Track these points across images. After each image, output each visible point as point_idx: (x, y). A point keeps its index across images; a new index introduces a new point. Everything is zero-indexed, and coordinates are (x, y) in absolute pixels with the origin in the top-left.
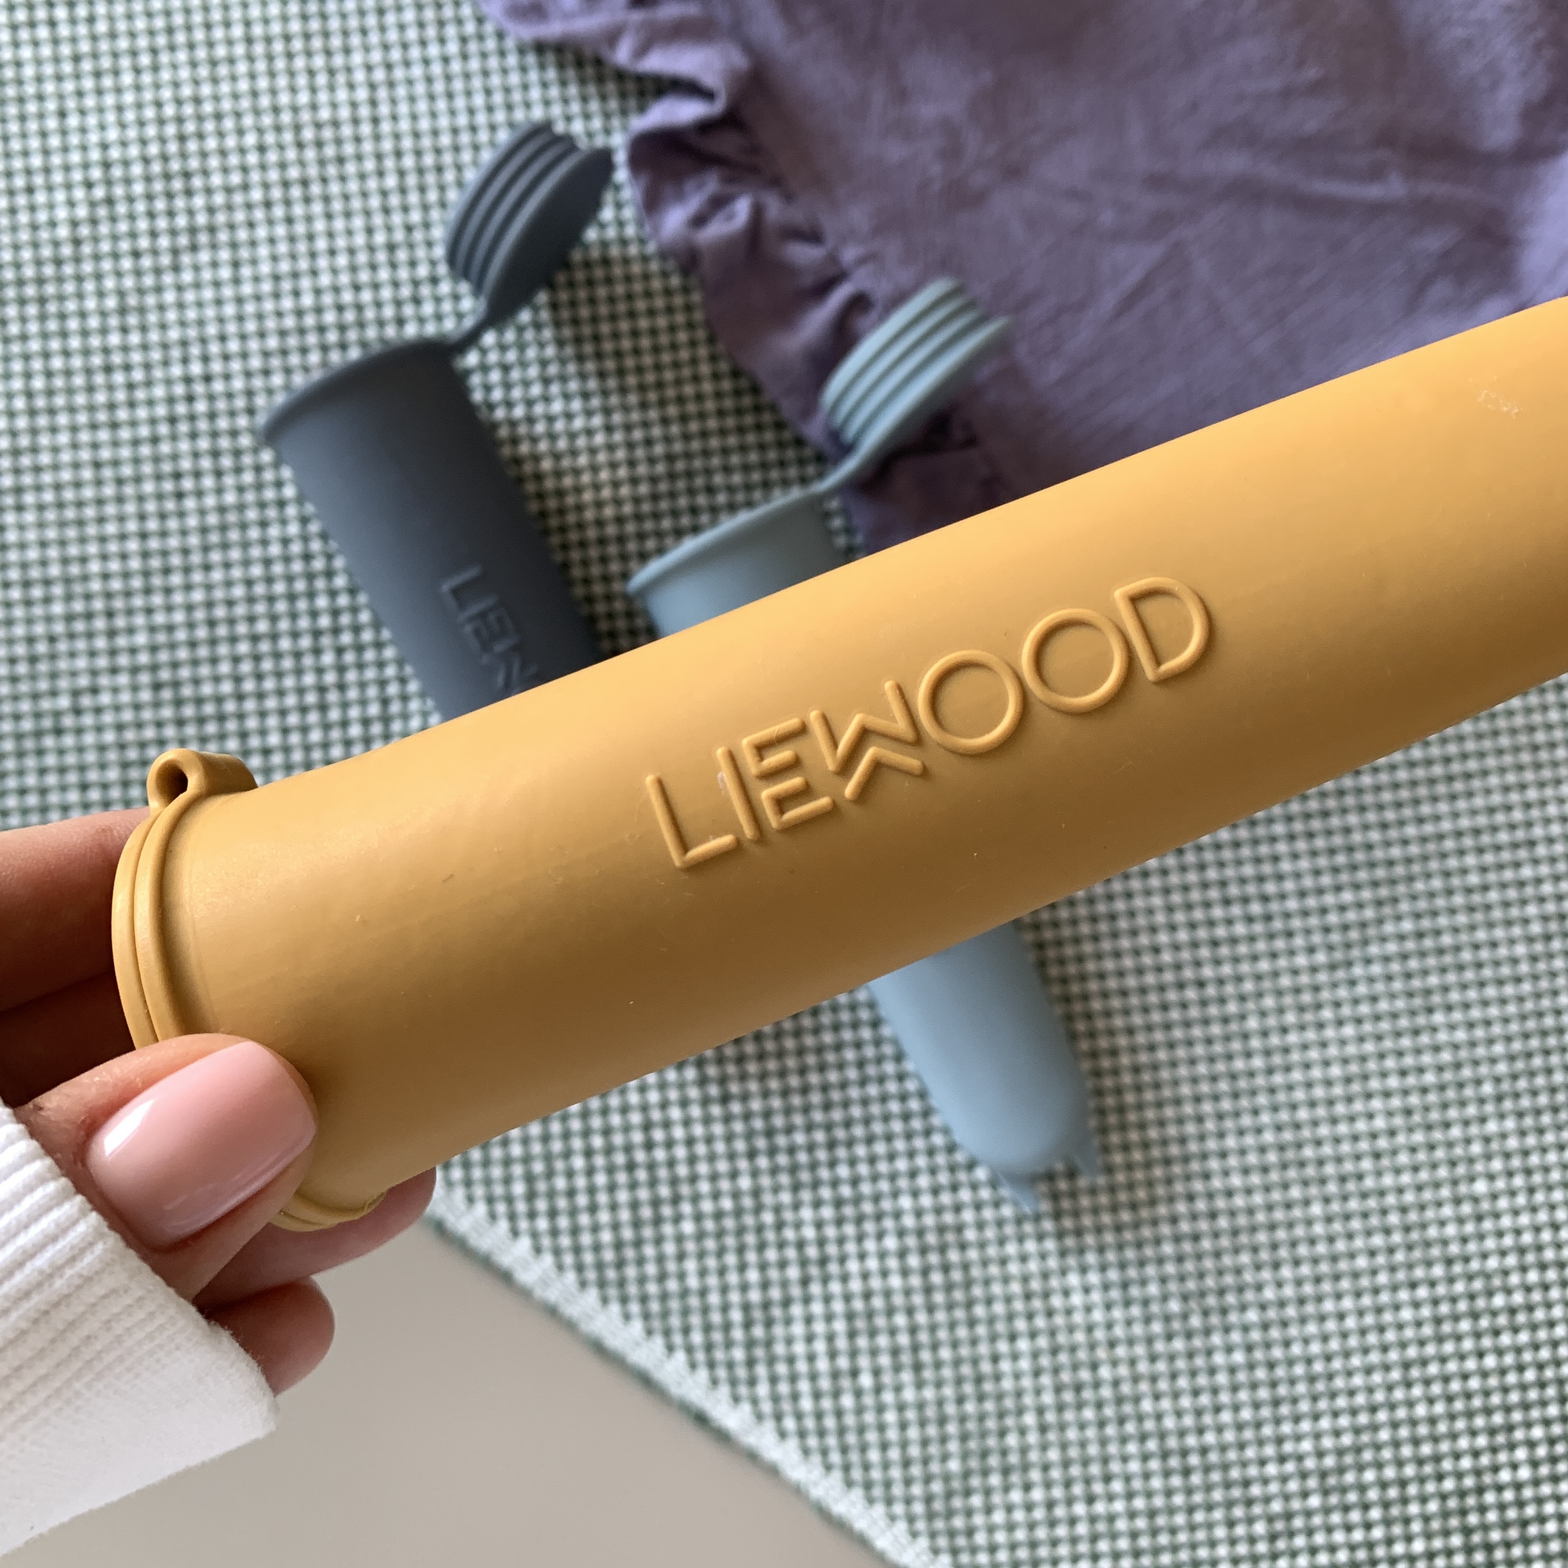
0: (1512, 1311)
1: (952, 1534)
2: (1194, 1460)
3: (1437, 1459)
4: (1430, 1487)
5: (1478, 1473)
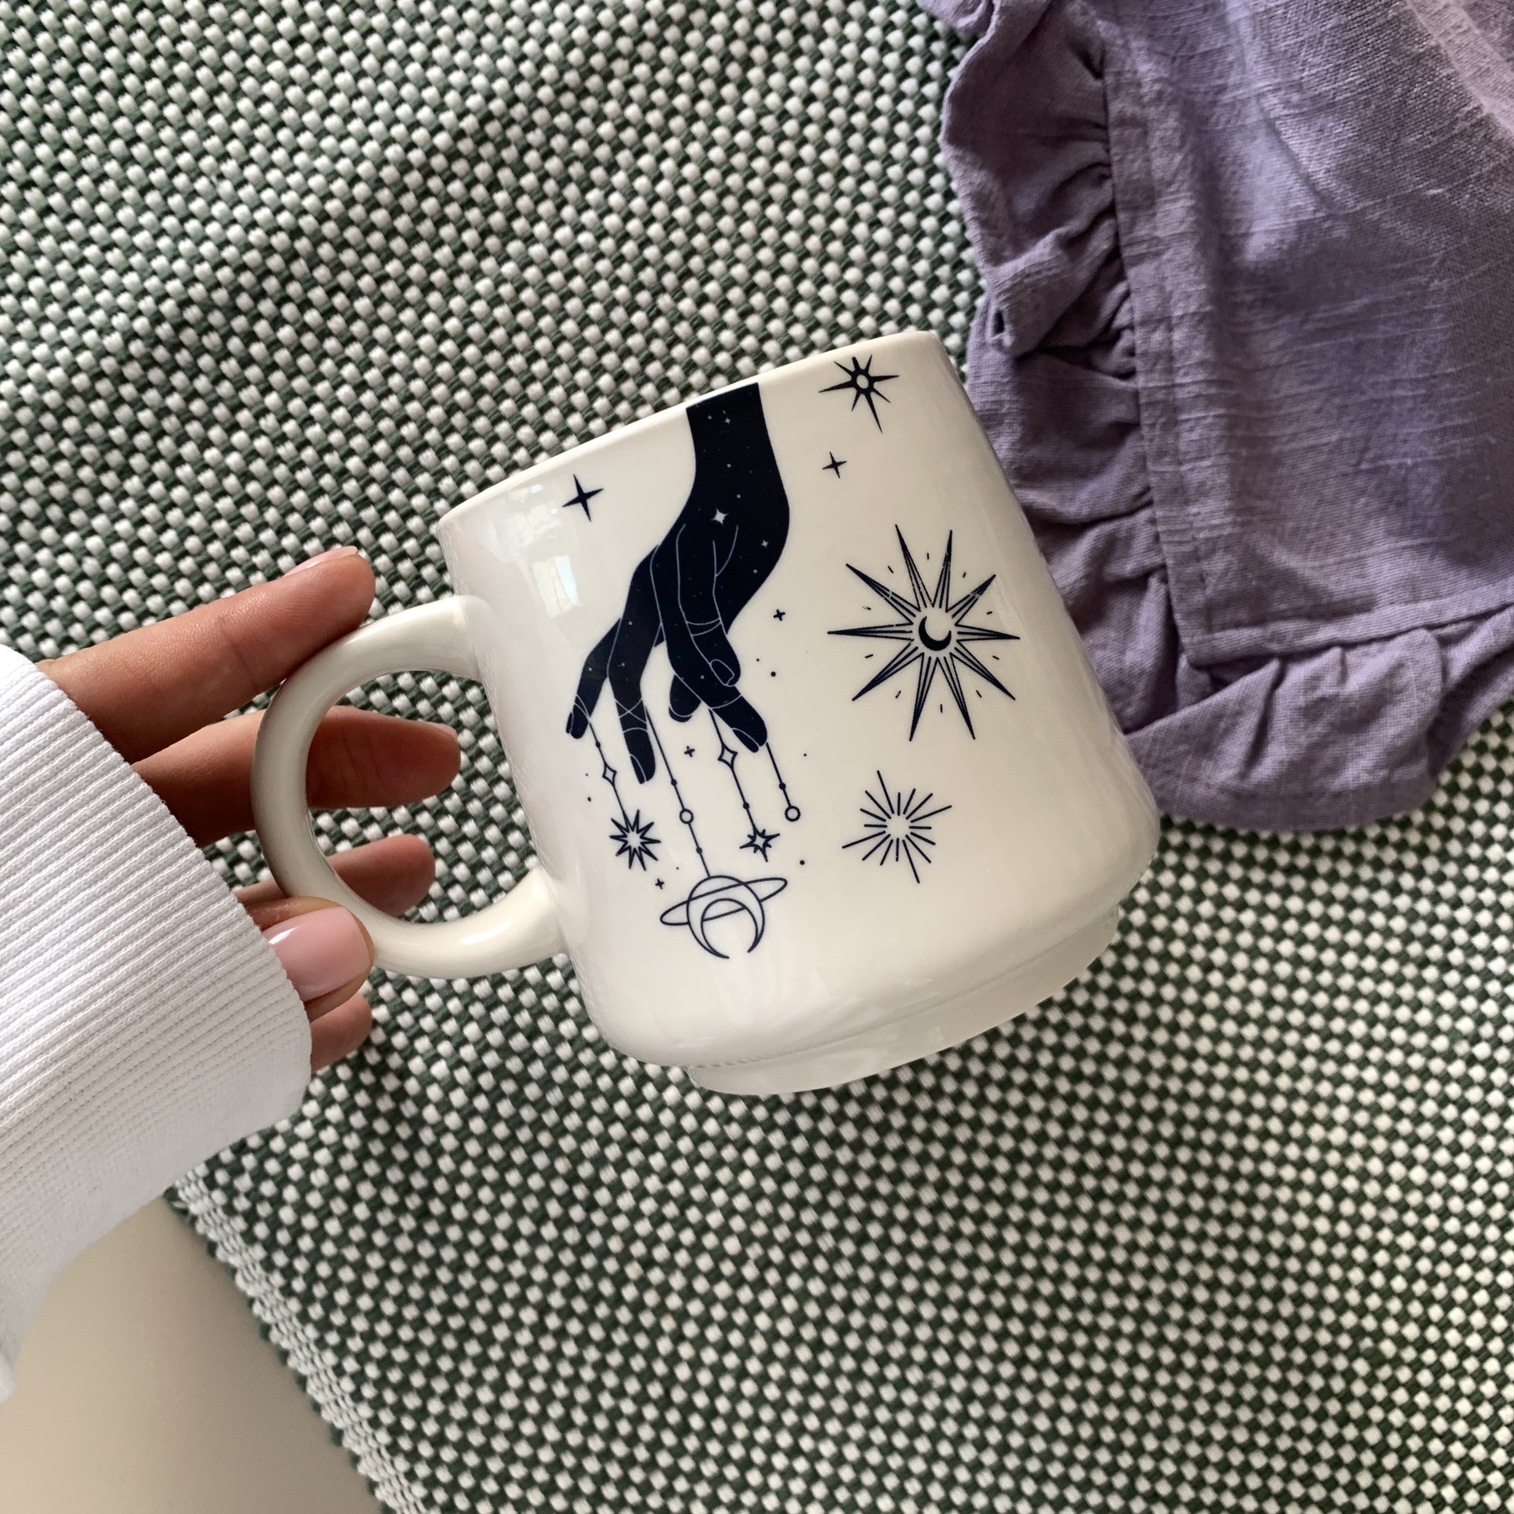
1: (399, 1409)
2: (696, 1422)
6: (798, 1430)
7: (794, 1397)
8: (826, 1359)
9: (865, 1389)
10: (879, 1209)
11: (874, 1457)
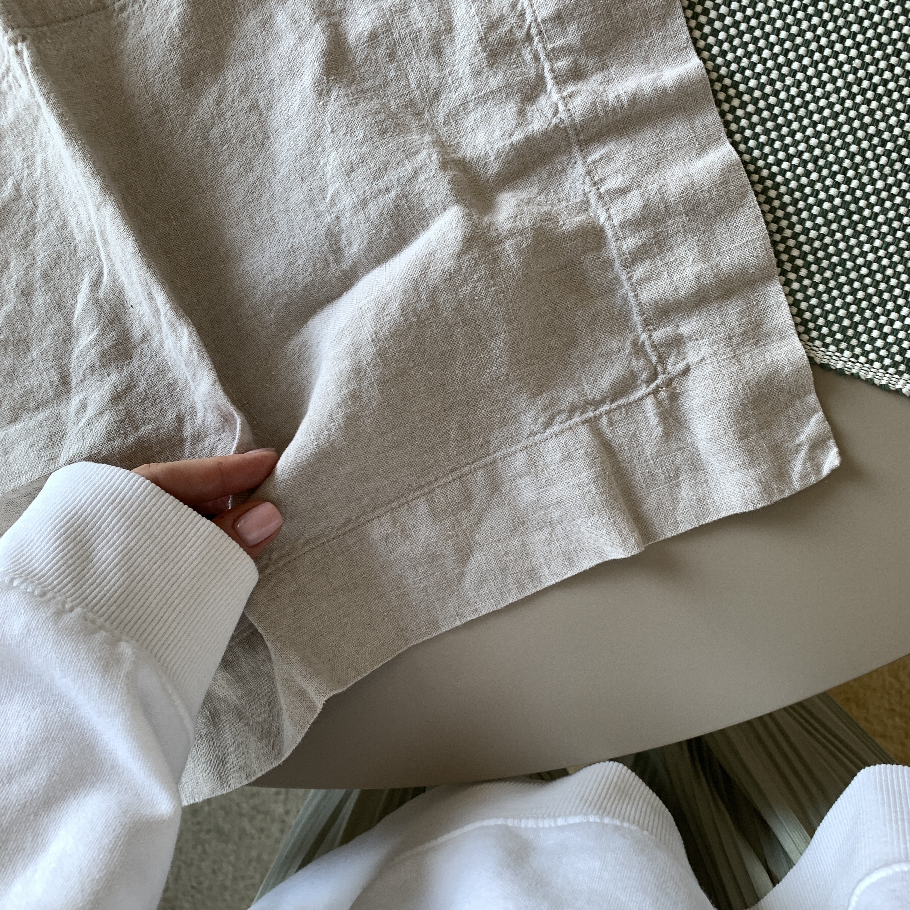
6: (785, 148)
7: (774, 135)
8: (777, 110)
9: (802, 112)
10: (758, 33)
11: (824, 137)
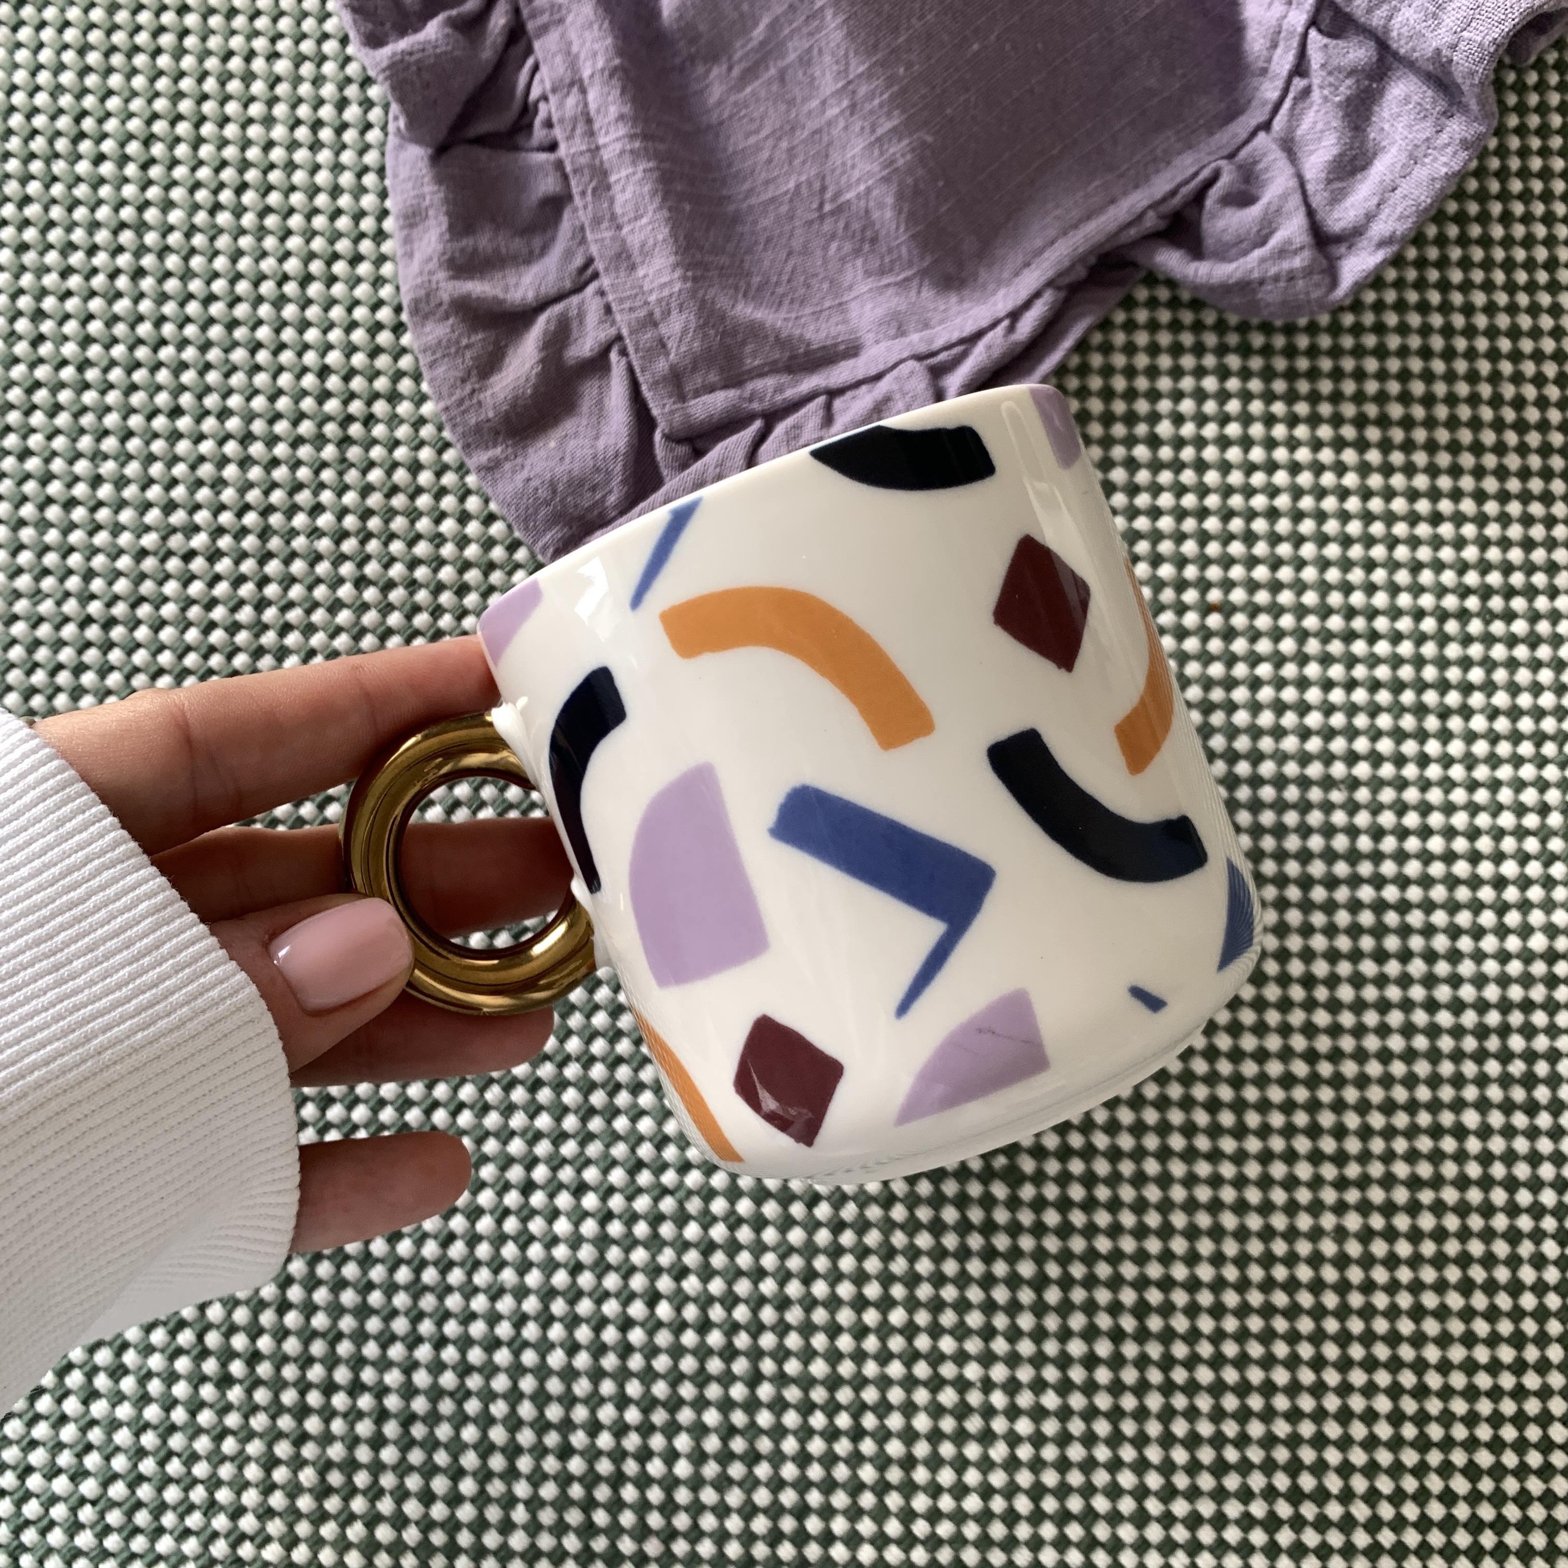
0: (708, 1247)
3: (567, 1426)
4: (550, 1464)
5: (618, 1455)
